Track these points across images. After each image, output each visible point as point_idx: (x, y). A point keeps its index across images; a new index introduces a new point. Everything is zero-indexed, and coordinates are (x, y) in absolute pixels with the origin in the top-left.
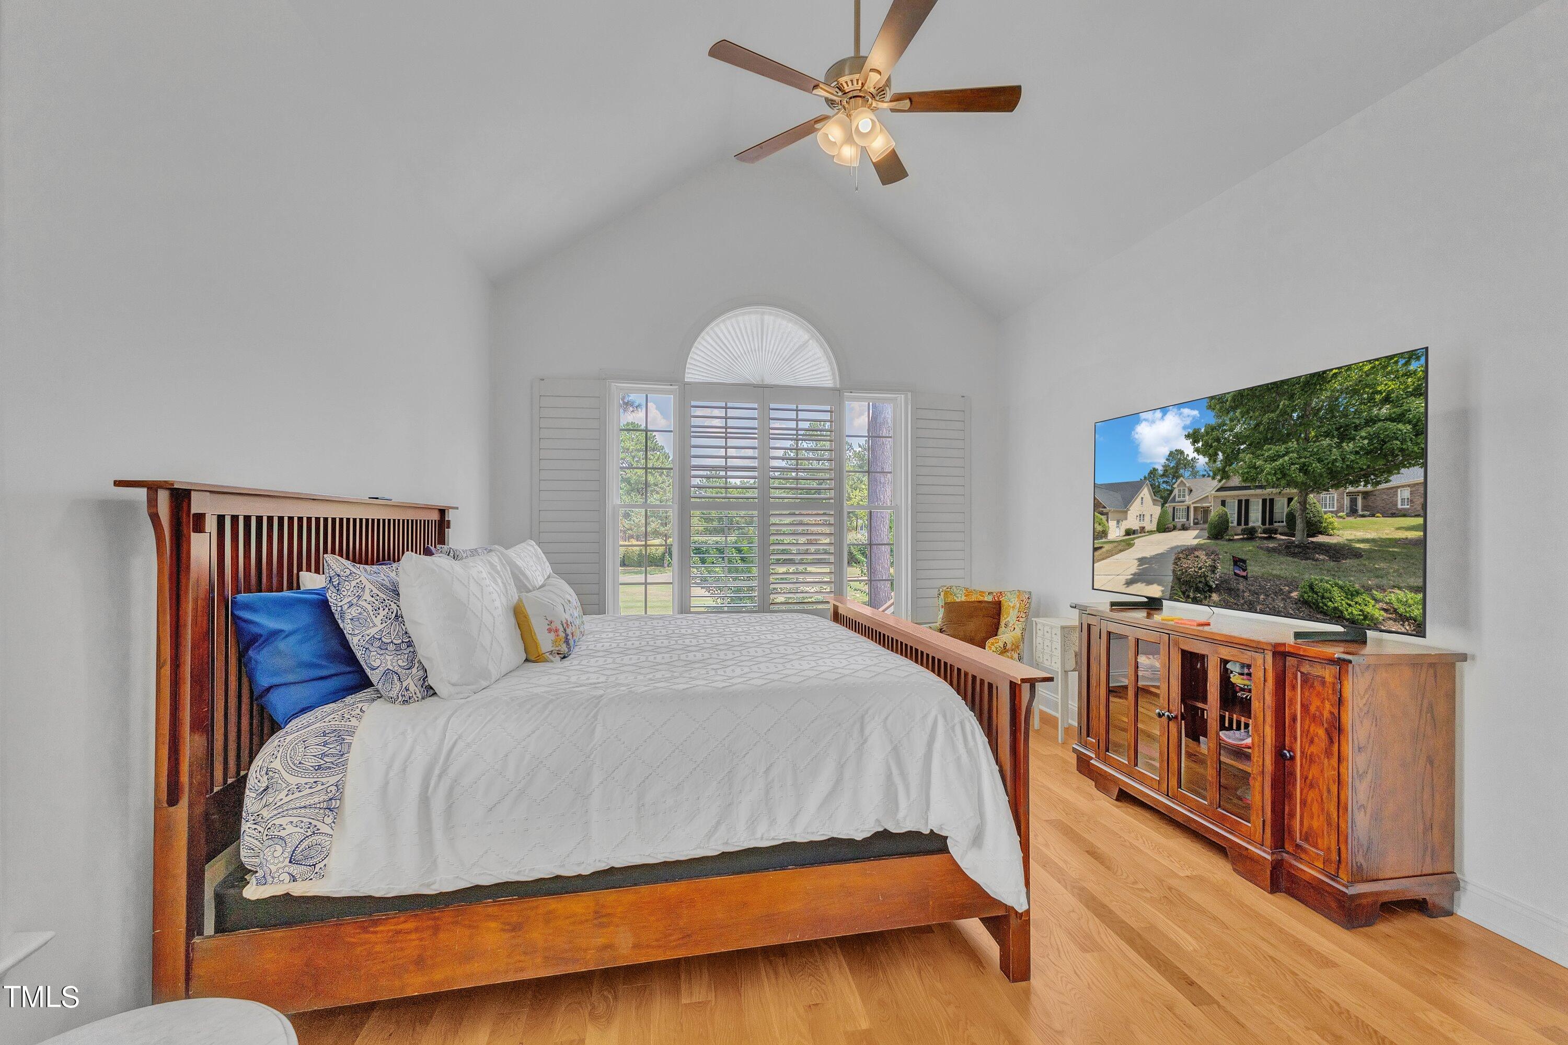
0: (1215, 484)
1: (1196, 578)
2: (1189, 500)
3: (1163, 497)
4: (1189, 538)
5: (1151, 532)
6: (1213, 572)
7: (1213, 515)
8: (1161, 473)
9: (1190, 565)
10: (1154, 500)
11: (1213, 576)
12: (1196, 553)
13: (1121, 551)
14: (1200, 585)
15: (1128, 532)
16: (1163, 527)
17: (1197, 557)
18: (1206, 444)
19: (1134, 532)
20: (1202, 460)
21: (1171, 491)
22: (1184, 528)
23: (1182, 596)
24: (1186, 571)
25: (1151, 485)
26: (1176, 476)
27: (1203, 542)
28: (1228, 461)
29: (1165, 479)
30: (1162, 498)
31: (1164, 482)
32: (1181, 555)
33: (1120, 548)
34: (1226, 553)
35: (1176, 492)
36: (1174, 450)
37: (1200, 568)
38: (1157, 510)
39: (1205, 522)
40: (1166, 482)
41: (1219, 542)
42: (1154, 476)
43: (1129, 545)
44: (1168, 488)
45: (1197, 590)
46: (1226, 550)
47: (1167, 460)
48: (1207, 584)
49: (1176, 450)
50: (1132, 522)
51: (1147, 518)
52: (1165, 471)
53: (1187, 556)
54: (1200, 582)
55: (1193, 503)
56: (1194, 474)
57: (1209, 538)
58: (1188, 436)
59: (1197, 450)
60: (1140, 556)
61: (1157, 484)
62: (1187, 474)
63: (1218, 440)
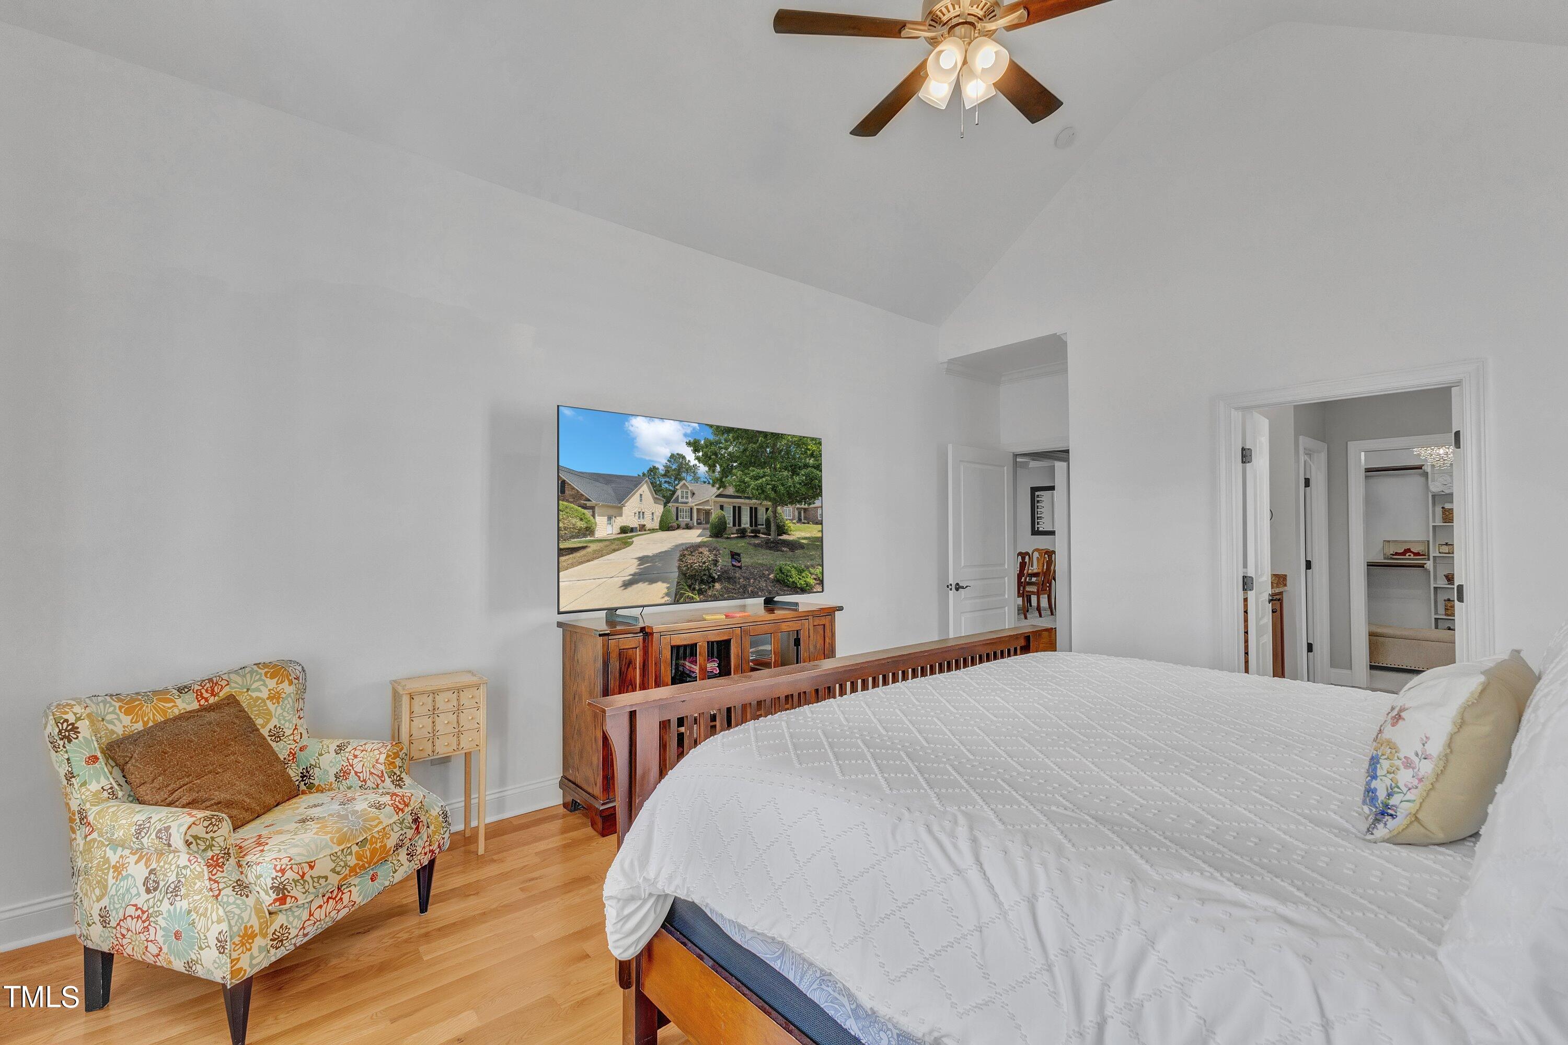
0: (714, 491)
1: (700, 572)
2: (692, 502)
3: (666, 496)
4: (693, 536)
5: (653, 531)
6: (715, 565)
7: (713, 517)
8: (663, 473)
9: (695, 561)
10: (655, 499)
11: (715, 568)
12: (700, 550)
13: (615, 550)
14: (705, 578)
15: (624, 530)
16: (665, 526)
17: (701, 553)
18: (705, 455)
19: (632, 530)
20: (703, 469)
21: (674, 492)
22: (688, 527)
23: (688, 590)
24: (691, 566)
25: (652, 483)
26: (678, 478)
27: (706, 540)
28: (726, 472)
29: (668, 480)
30: (664, 497)
31: (666, 482)
32: (686, 552)
33: (614, 547)
34: (725, 548)
35: (679, 493)
36: (675, 453)
37: (704, 563)
38: (659, 509)
39: (707, 522)
40: (669, 483)
41: (719, 540)
42: (655, 474)
43: (626, 544)
44: (671, 488)
45: (702, 582)
46: (725, 546)
47: (668, 461)
48: (710, 576)
49: (678, 454)
50: (628, 518)
51: (648, 515)
52: (667, 471)
53: (692, 552)
54: (704, 575)
55: (696, 505)
56: (696, 479)
57: (711, 536)
58: (689, 444)
59: (698, 458)
60: (641, 555)
61: (658, 483)
62: (689, 478)
63: (716, 454)
